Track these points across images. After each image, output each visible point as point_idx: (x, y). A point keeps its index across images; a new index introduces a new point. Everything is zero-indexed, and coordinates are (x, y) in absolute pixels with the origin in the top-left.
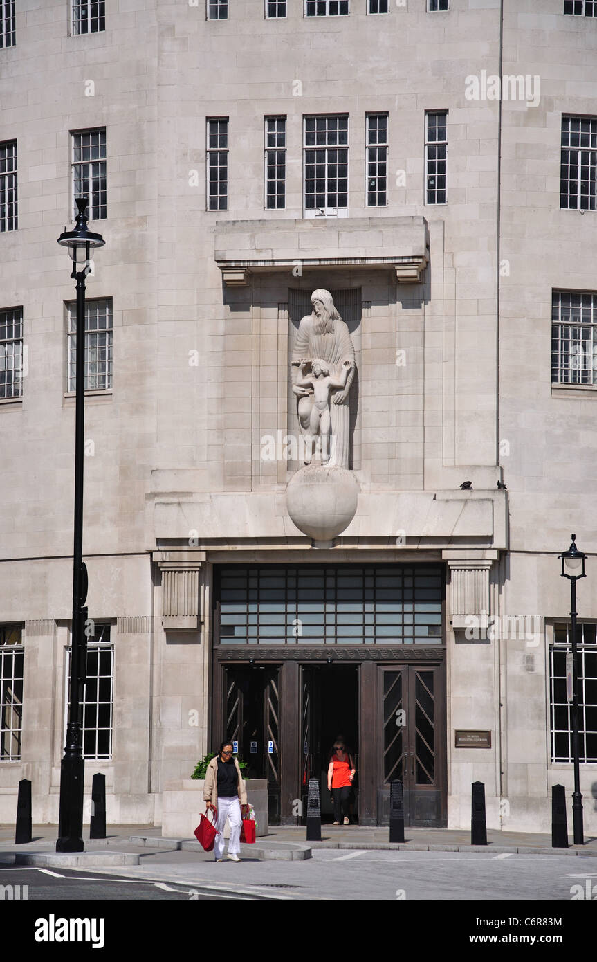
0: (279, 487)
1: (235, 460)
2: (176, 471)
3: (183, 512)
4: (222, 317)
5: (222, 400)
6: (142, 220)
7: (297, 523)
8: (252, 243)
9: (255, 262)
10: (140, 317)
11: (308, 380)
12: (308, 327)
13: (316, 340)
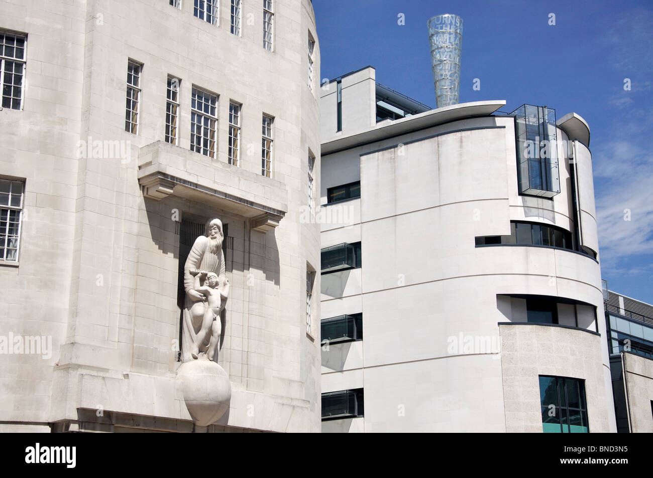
0: (171, 374)
1: (141, 345)
2: (94, 348)
3: (106, 385)
4: (136, 220)
5: (134, 291)
6: (63, 121)
7: (190, 408)
8: (185, 166)
9: (185, 181)
10: (54, 202)
11: (205, 287)
12: (205, 245)
13: (209, 258)
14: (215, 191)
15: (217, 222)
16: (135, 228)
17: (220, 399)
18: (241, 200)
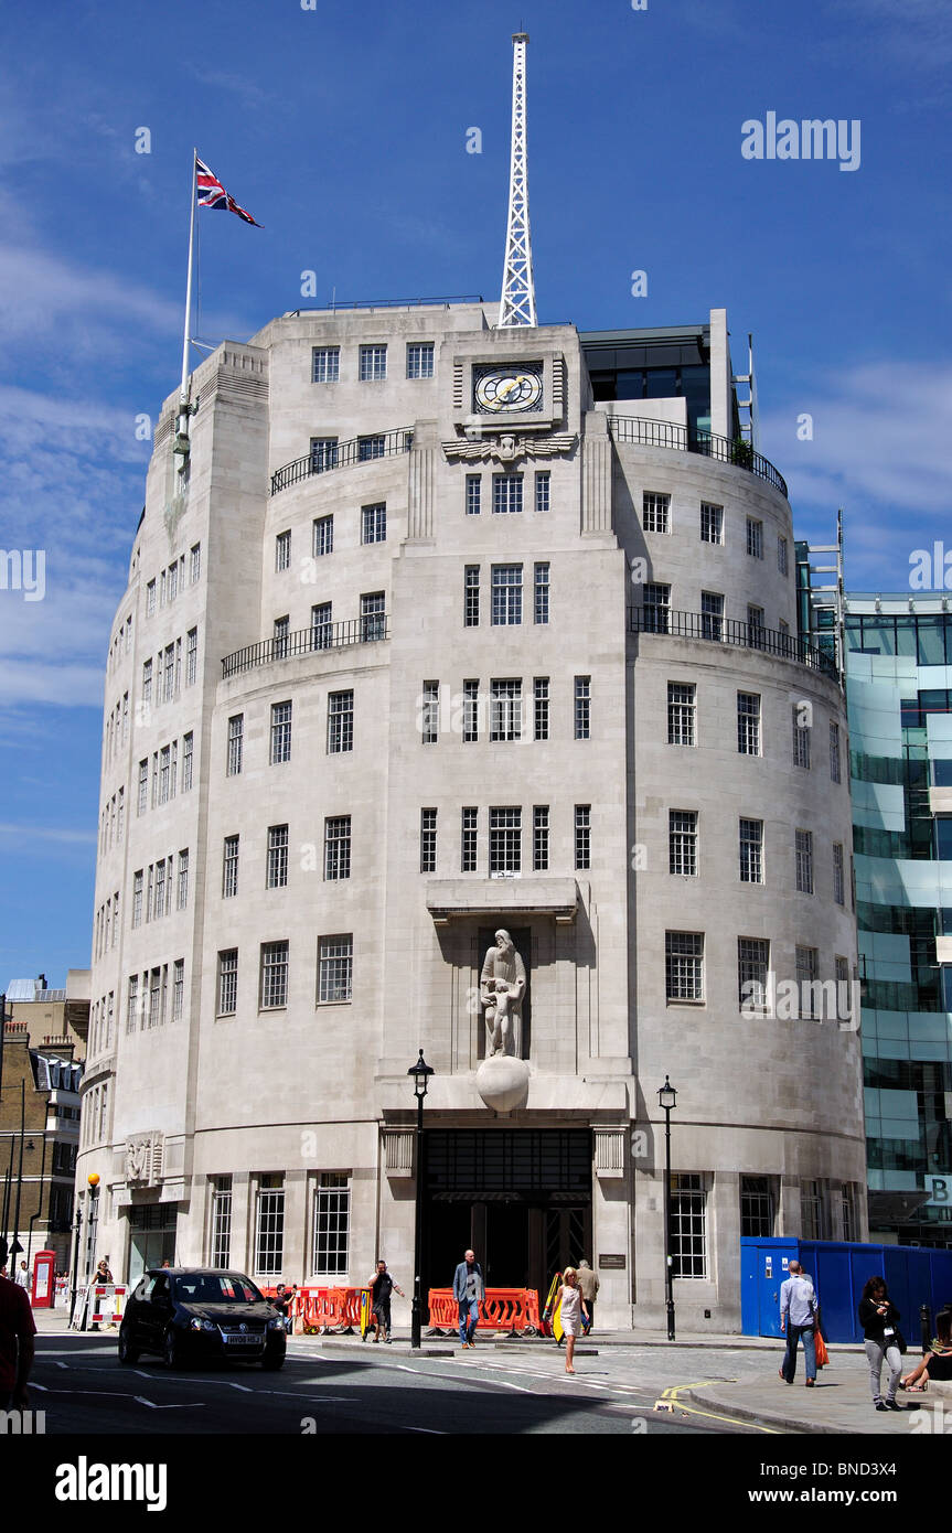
0: (473, 1072)
1: (439, 1052)
2: (397, 1060)
3: (402, 1090)
5: (431, 1008)
6: (375, 879)
7: (484, 1098)
8: (453, 895)
9: (455, 909)
10: (371, 947)
11: (494, 993)
12: (493, 956)
13: (498, 966)
14: (489, 908)
15: (501, 932)
16: (430, 954)
17: (502, 1089)
18: (519, 908)
